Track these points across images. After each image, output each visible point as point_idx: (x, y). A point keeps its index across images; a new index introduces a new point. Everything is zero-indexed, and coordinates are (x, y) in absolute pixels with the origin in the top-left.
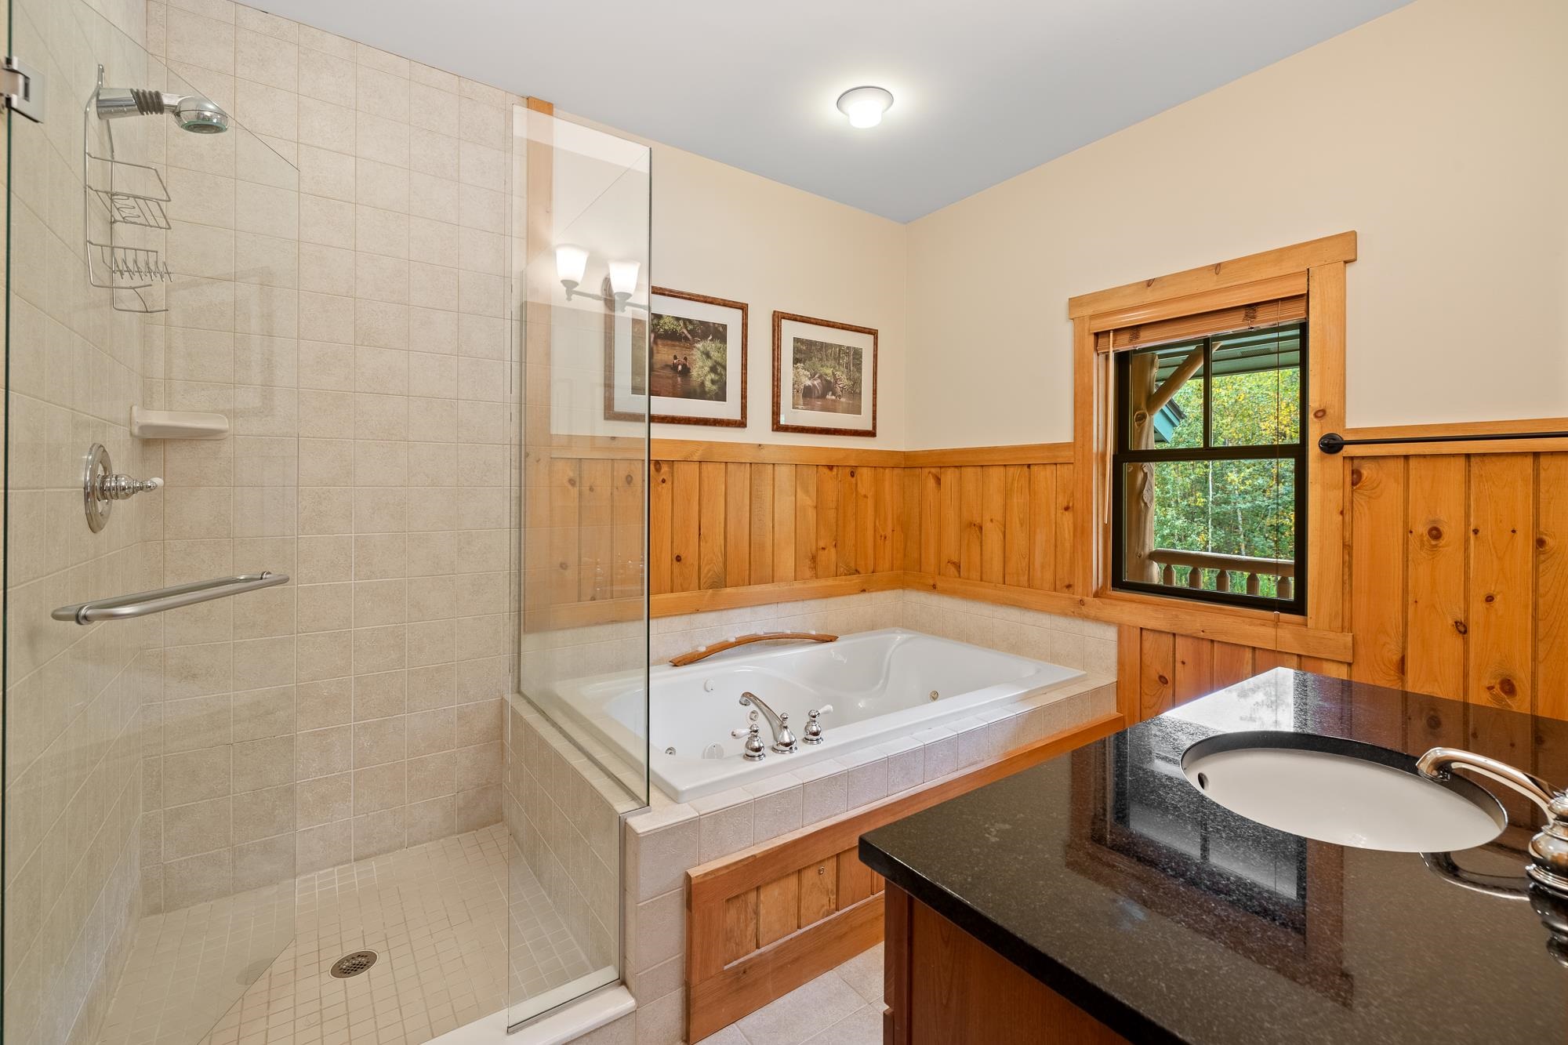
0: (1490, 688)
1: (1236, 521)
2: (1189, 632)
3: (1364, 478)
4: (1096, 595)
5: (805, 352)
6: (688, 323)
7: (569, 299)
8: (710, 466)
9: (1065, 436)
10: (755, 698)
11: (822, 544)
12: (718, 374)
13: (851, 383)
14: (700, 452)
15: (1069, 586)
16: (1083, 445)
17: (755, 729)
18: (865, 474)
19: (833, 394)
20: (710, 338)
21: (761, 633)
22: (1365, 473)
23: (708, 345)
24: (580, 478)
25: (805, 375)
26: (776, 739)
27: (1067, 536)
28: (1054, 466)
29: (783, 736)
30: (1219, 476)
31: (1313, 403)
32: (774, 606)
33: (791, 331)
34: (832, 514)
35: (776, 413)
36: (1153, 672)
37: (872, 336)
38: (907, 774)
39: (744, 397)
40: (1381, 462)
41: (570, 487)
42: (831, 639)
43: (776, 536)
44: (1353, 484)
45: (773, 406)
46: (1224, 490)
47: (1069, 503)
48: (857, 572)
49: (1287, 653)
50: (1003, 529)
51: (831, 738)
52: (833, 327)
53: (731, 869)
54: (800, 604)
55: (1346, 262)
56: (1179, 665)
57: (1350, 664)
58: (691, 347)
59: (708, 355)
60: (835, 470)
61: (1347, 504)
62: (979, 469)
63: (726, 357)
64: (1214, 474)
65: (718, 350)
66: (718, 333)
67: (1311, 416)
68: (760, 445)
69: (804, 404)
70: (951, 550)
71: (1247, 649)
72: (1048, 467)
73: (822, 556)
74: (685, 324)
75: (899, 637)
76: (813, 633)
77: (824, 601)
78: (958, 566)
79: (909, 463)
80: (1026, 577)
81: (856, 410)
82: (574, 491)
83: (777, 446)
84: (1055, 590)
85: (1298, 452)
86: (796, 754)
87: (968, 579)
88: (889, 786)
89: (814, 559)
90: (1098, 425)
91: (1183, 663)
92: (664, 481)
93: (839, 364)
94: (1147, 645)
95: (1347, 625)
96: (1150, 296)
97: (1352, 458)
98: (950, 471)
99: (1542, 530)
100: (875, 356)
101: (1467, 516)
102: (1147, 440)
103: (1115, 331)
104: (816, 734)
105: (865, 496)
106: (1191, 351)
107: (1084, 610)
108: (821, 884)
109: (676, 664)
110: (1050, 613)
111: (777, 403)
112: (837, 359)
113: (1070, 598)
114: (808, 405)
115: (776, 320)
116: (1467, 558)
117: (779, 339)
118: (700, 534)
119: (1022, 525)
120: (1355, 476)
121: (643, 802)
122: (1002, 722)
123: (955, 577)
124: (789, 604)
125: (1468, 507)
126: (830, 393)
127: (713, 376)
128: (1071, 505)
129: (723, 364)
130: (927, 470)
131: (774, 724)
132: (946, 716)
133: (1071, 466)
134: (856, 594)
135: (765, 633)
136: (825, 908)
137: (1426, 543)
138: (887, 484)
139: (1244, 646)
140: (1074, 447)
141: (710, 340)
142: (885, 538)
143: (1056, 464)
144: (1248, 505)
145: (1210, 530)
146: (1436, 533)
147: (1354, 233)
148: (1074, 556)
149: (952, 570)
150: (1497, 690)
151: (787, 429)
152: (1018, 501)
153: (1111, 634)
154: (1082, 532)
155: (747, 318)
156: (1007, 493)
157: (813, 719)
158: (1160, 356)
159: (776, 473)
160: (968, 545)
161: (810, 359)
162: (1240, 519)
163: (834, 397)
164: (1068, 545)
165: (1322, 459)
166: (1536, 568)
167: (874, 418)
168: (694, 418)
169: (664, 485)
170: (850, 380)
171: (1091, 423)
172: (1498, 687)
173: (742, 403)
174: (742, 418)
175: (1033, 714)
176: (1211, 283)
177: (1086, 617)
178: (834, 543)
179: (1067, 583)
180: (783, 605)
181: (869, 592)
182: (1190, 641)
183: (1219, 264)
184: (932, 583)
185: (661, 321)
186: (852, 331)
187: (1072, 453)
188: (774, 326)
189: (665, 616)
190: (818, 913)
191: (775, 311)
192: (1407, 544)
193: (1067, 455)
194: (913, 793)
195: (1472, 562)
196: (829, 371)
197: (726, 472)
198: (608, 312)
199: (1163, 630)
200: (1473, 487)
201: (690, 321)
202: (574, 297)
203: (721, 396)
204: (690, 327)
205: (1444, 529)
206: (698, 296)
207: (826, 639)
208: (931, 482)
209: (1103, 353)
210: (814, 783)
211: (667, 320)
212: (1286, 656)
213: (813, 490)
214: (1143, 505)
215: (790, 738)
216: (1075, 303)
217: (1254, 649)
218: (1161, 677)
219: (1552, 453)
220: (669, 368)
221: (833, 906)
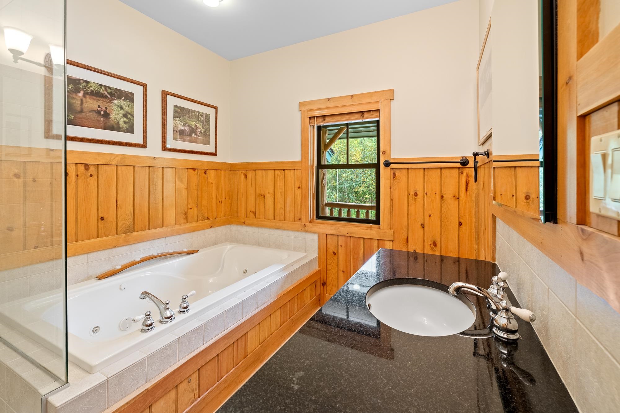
0: (430, 245)
1: (345, 190)
2: (343, 234)
3: (396, 176)
4: (310, 222)
5: (179, 112)
6: (107, 88)
7: (16, 61)
8: (124, 168)
9: (298, 158)
10: (149, 294)
11: (190, 206)
12: (128, 119)
13: (204, 130)
14: (116, 160)
15: (300, 219)
16: (305, 162)
17: (149, 314)
18: (212, 173)
19: (196, 134)
20: (123, 98)
21: (155, 254)
22: (397, 174)
23: (122, 102)
24: (25, 173)
25: (180, 124)
26: (162, 316)
27: (299, 199)
28: (294, 170)
29: (166, 313)
30: (340, 175)
31: (382, 149)
32: (164, 239)
33: (171, 101)
34: (195, 192)
35: (164, 141)
36: (331, 251)
37: (215, 109)
38: (234, 316)
39: (145, 132)
40: (401, 170)
41: (15, 179)
42: (195, 252)
43: (165, 203)
44: (393, 178)
45: (162, 138)
46: (341, 179)
47: (299, 185)
48: (208, 218)
49: (374, 239)
50: (274, 197)
51: (194, 308)
52: (195, 102)
53: (131, 403)
54: (178, 237)
55: (391, 100)
56: (339, 247)
57: (393, 241)
58: (110, 102)
59: (121, 108)
60: (196, 170)
61: (392, 185)
62: (263, 171)
63: (133, 110)
64: (339, 174)
65: (129, 106)
66: (129, 97)
67: (381, 153)
68: (155, 158)
69: (180, 138)
70: (251, 207)
71: (362, 239)
72: (291, 170)
73: (190, 212)
74: (105, 88)
75: (229, 247)
76: (186, 250)
77: (191, 233)
78: (254, 213)
79: (232, 168)
80: (283, 216)
81: (208, 143)
82: (19, 182)
83: (165, 158)
84: (295, 221)
85: (377, 166)
86: (174, 322)
87: (259, 219)
88: (226, 325)
89: (186, 214)
90: (310, 154)
91: (341, 246)
92: (91, 176)
93: (198, 120)
94: (328, 240)
95: (392, 228)
96: (329, 104)
97: (393, 169)
98: (251, 172)
99: (443, 193)
100: (216, 119)
101: (424, 188)
102: (324, 161)
103: (317, 117)
104: (186, 308)
105: (212, 183)
106: (338, 129)
107: (306, 228)
108: (190, 388)
109: (100, 278)
110: (293, 230)
111: (165, 137)
112: (197, 118)
113: (300, 224)
114: (182, 139)
115: (164, 94)
116: (424, 202)
117: (166, 104)
118: (117, 205)
119: (281, 195)
120: (394, 175)
121: (63, 382)
122: (276, 282)
123: (254, 218)
124: (172, 237)
125: (424, 185)
126: (194, 134)
127: (125, 119)
128: (300, 186)
129: (132, 113)
130: (240, 172)
131: (161, 308)
132: (252, 284)
133: (300, 170)
134: (208, 229)
135: (159, 254)
136: (192, 399)
137: (413, 198)
138: (222, 178)
139: (361, 238)
140: (302, 163)
141: (123, 100)
142: (222, 202)
143: (295, 169)
144: (348, 185)
145: (338, 194)
146: (416, 194)
147: (393, 90)
148: (302, 207)
149: (252, 215)
150: (432, 245)
151: (170, 150)
152: (280, 184)
153: (316, 237)
154: (304, 197)
155: (146, 91)
156: (275, 182)
157: (184, 300)
158: (329, 130)
159: (164, 172)
160: (259, 204)
161: (183, 116)
162: (346, 190)
163: (196, 136)
164: (299, 202)
165: (384, 169)
166: (441, 205)
167: (216, 147)
168: (113, 141)
169: (91, 178)
170: (204, 128)
171: (308, 153)
172: (432, 244)
173: (143, 135)
174: (144, 143)
175: (289, 275)
176: (349, 102)
177: (306, 231)
178: (196, 206)
179: (299, 218)
180: (169, 238)
181: (214, 227)
182: (343, 237)
183: (352, 95)
184: (243, 221)
185: (89, 85)
186: (205, 105)
187: (301, 165)
188: (162, 97)
189: (93, 252)
190: (188, 404)
191: (163, 90)
192: (408, 198)
193: (298, 166)
194: (237, 325)
195: (425, 204)
196: (193, 123)
197: (134, 171)
198: (47, 74)
199: (334, 234)
200: (425, 179)
201: (110, 88)
202: (19, 61)
203: (130, 130)
204: (109, 91)
205: (418, 193)
206: (115, 74)
207: (192, 252)
208: (243, 177)
209: (312, 125)
210: (185, 336)
211: (93, 85)
212: (374, 240)
213: (185, 180)
214: (323, 185)
215: (170, 313)
216: (302, 104)
217: (364, 238)
218: (334, 252)
219: (445, 168)
220: (94, 112)
221: (196, 396)
